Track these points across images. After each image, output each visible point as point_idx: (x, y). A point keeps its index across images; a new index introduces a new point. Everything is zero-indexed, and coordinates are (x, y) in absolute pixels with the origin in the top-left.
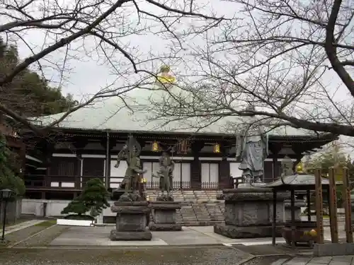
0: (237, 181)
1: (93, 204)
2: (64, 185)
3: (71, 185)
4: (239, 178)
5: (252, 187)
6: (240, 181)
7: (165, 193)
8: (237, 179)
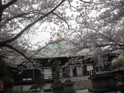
0: (90, 72)
1: (40, 86)
2: (28, 79)
3: (30, 79)
4: (91, 71)
5: (104, 73)
6: (91, 72)
7: (68, 79)
8: (90, 71)
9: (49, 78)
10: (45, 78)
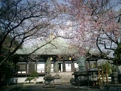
3: (25, 72)
8: (77, 68)
9: (41, 72)
10: (38, 72)
